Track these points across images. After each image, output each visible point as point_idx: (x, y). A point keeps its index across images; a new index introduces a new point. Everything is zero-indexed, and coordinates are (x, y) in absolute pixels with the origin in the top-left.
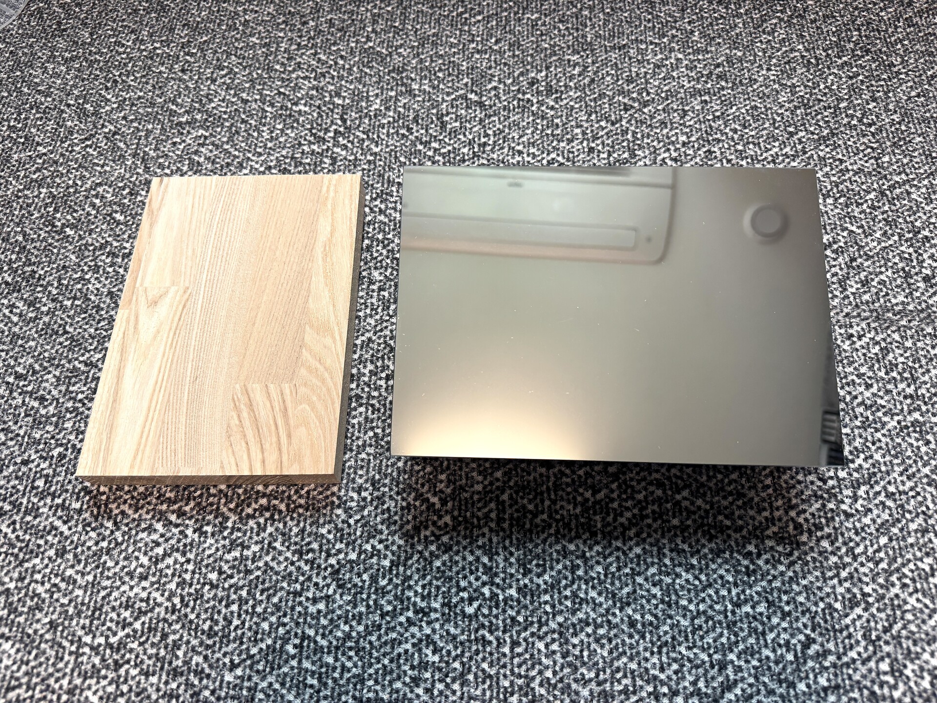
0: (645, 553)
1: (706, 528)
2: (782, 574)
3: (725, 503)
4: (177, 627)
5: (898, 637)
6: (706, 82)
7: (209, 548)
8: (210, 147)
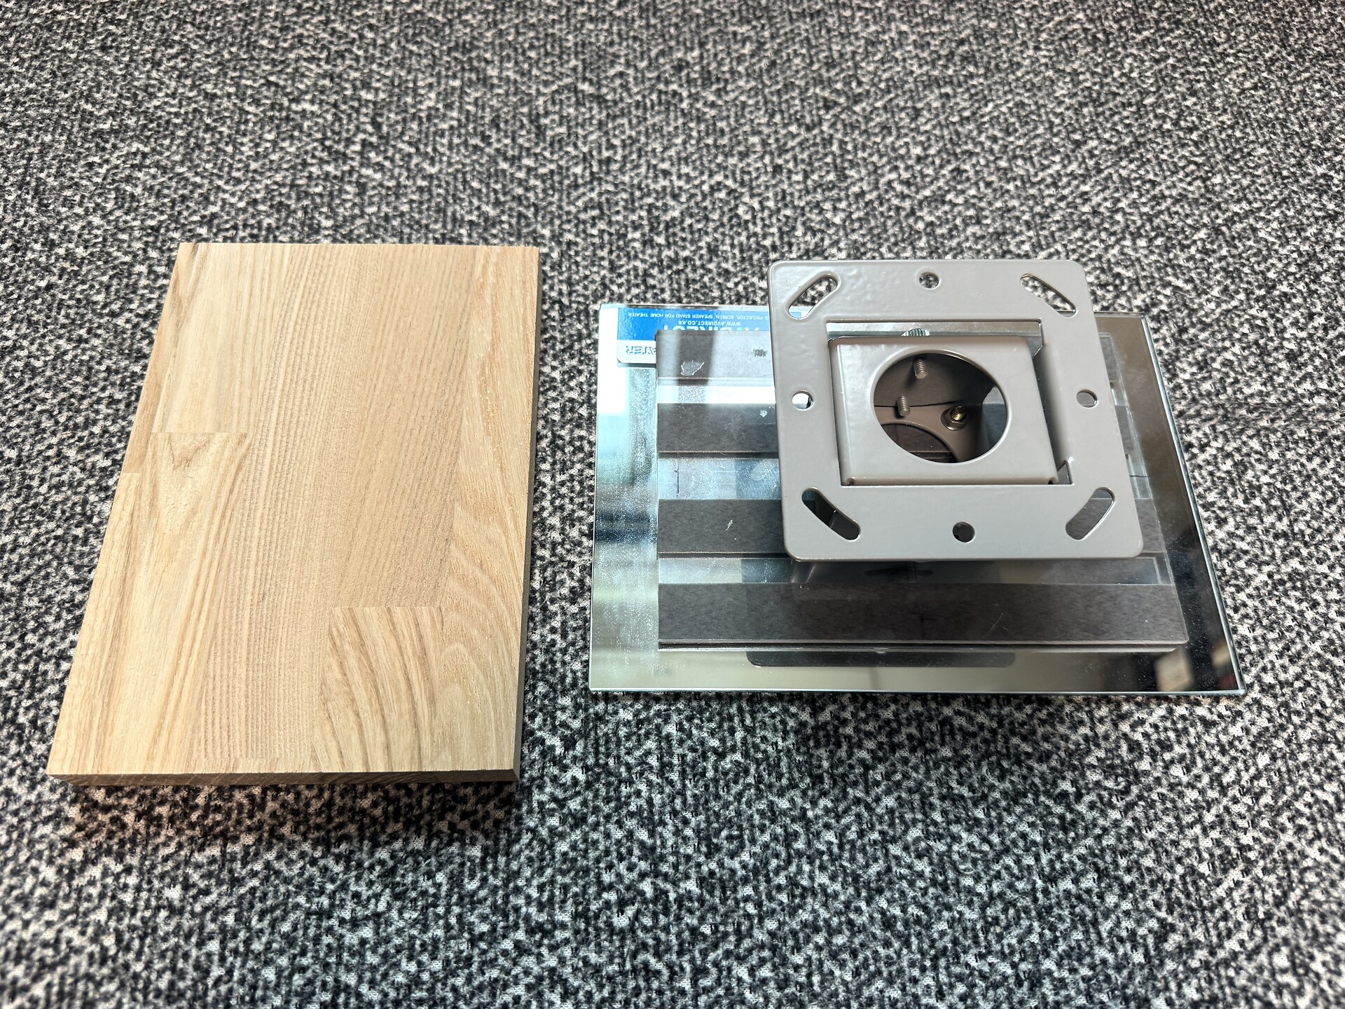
0: (901, 805)
1: (994, 758)
2: (1116, 824)
3: (1020, 716)
4: (112, 987)
5: (1296, 912)
6: (946, 67)
7: (165, 844)
8: (153, 171)
